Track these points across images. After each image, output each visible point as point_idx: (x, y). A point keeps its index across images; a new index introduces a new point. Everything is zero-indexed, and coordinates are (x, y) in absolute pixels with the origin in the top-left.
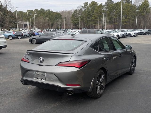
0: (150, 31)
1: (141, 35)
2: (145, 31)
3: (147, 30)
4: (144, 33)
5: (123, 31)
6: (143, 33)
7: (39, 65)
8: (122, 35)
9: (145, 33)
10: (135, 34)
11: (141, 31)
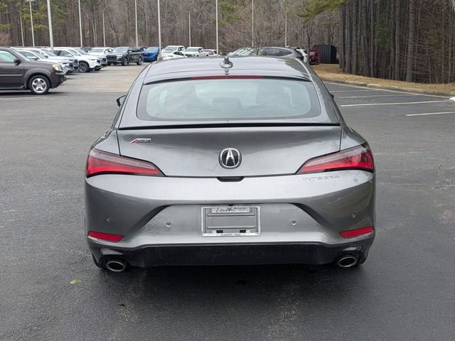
0: (133, 51)
1: (109, 64)
2: (119, 52)
3: (126, 51)
4: (118, 58)
5: (59, 53)
6: (115, 57)
7: (221, 179)
8: (68, 65)
9: (120, 59)
10: (98, 61)
11: (108, 53)
